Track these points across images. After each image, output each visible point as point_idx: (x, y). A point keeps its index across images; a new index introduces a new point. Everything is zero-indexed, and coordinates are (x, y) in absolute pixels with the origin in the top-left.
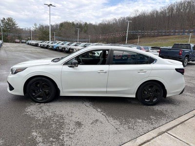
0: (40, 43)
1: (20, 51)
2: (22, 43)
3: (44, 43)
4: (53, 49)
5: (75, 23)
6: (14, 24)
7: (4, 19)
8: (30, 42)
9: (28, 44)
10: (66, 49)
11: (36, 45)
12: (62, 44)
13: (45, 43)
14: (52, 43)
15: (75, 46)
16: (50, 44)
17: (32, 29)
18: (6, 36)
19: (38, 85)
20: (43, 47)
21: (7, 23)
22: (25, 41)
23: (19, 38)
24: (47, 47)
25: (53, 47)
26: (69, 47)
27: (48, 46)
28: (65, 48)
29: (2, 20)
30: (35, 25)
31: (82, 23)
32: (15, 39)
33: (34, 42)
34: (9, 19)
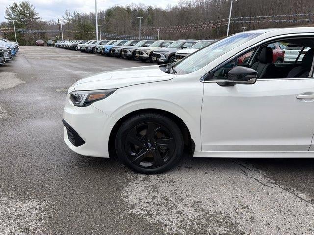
0: (80, 44)
1: (49, 58)
2: (49, 45)
3: (86, 44)
4: (103, 53)
5: (132, 9)
6: (32, 14)
7: (16, 5)
8: (61, 43)
9: (59, 47)
10: (129, 53)
11: (73, 48)
12: (119, 44)
13: (89, 44)
14: (100, 44)
15: (144, 46)
16: (97, 45)
17: (63, 21)
18: (22, 35)
19: (143, 133)
20: (85, 51)
21: (21, 13)
22: (52, 42)
23: (43, 37)
24: (93, 51)
25: (104, 49)
26: (133, 48)
27: (94, 48)
28: (125, 52)
29: (12, 8)
30: (67, 13)
31: (143, 8)
32: (36, 39)
33: (68, 43)
34: (24, 4)
